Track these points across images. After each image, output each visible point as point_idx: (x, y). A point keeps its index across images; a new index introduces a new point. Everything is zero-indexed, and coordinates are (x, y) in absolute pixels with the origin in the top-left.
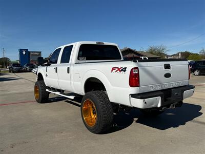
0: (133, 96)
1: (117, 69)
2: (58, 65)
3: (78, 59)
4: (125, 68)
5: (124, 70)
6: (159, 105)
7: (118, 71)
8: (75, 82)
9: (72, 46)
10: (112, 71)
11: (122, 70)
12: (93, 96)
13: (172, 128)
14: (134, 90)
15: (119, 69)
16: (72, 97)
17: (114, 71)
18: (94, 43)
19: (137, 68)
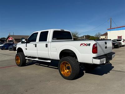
0: (94, 58)
1: (84, 45)
2: (37, 43)
3: (53, 39)
4: (90, 44)
5: (89, 45)
6: (105, 63)
7: (85, 46)
8: (52, 53)
9: (48, 31)
10: (81, 45)
11: (87, 45)
12: (68, 60)
13: (105, 74)
14: (95, 55)
15: (85, 45)
16: (50, 61)
17: (82, 45)
18: (60, 30)
19: (96, 44)
